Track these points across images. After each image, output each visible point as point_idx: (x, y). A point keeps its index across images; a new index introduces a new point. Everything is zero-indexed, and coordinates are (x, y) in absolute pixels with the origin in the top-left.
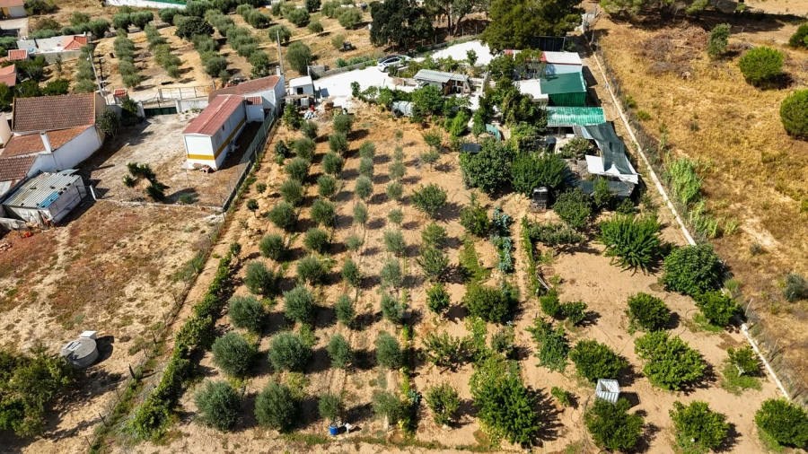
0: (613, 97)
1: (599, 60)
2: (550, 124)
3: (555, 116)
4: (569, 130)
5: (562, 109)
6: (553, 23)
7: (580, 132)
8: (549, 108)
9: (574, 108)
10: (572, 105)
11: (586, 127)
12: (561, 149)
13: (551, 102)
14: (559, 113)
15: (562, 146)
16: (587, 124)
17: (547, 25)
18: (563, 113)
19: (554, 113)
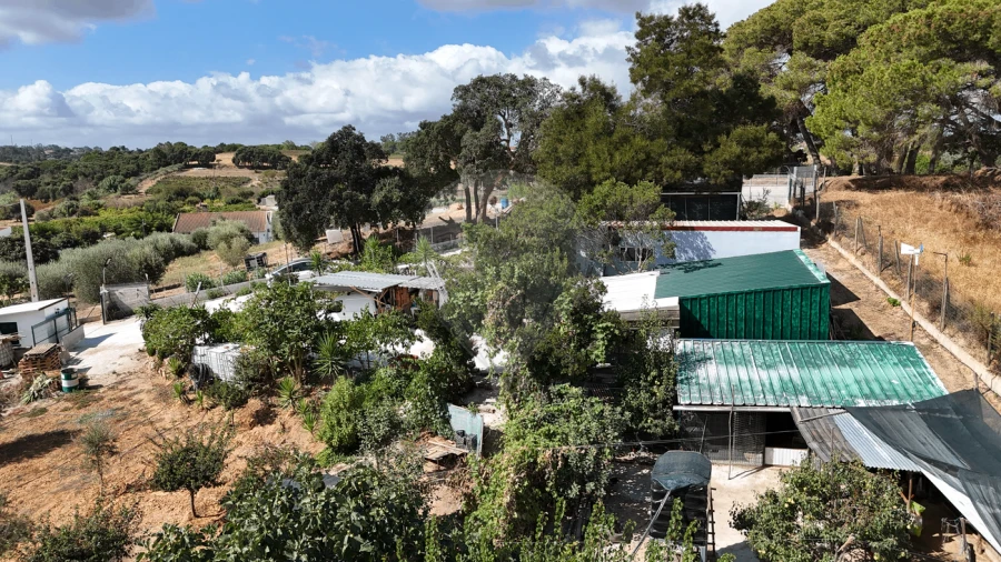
0: (931, 329)
1: (848, 247)
2: (688, 400)
3: (710, 373)
4: (777, 429)
5: (738, 347)
6: (702, 153)
7: (835, 431)
8: (684, 345)
9: (787, 345)
10: (781, 335)
11: (863, 415)
12: (742, 521)
13: (690, 323)
14: (727, 360)
15: (749, 501)
16: (862, 403)
17: (683, 156)
18: (744, 361)
19: (705, 360)
